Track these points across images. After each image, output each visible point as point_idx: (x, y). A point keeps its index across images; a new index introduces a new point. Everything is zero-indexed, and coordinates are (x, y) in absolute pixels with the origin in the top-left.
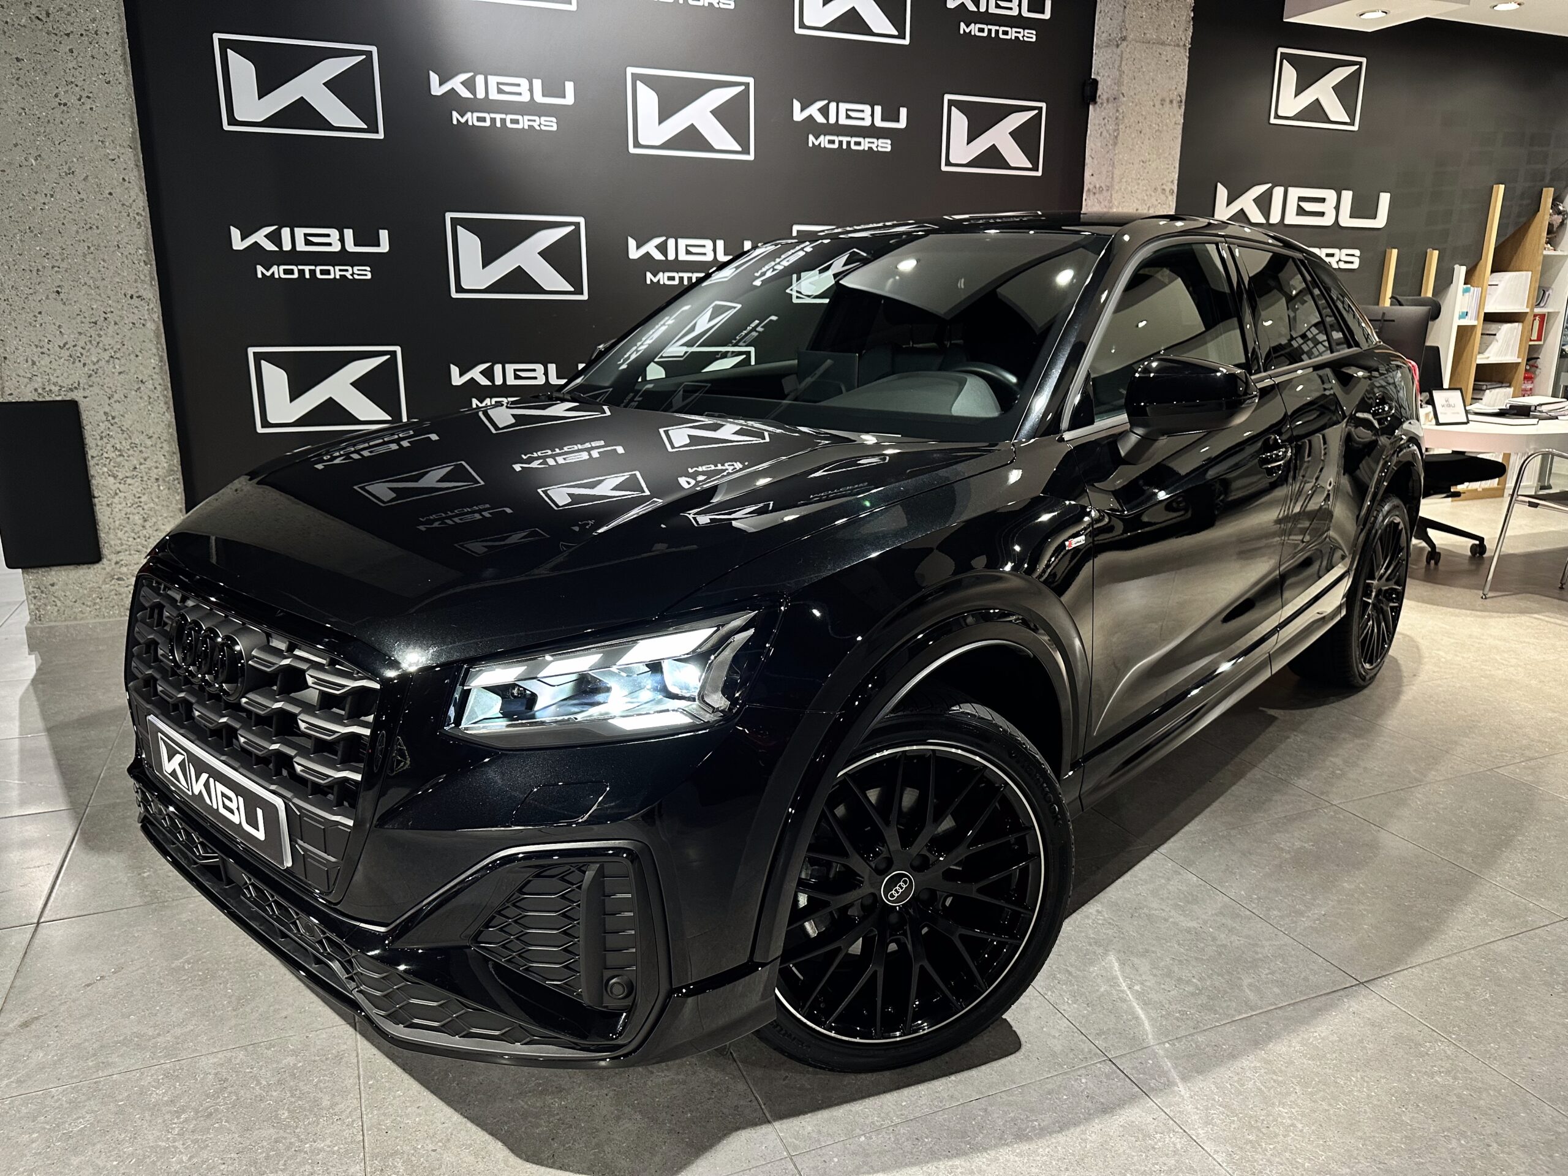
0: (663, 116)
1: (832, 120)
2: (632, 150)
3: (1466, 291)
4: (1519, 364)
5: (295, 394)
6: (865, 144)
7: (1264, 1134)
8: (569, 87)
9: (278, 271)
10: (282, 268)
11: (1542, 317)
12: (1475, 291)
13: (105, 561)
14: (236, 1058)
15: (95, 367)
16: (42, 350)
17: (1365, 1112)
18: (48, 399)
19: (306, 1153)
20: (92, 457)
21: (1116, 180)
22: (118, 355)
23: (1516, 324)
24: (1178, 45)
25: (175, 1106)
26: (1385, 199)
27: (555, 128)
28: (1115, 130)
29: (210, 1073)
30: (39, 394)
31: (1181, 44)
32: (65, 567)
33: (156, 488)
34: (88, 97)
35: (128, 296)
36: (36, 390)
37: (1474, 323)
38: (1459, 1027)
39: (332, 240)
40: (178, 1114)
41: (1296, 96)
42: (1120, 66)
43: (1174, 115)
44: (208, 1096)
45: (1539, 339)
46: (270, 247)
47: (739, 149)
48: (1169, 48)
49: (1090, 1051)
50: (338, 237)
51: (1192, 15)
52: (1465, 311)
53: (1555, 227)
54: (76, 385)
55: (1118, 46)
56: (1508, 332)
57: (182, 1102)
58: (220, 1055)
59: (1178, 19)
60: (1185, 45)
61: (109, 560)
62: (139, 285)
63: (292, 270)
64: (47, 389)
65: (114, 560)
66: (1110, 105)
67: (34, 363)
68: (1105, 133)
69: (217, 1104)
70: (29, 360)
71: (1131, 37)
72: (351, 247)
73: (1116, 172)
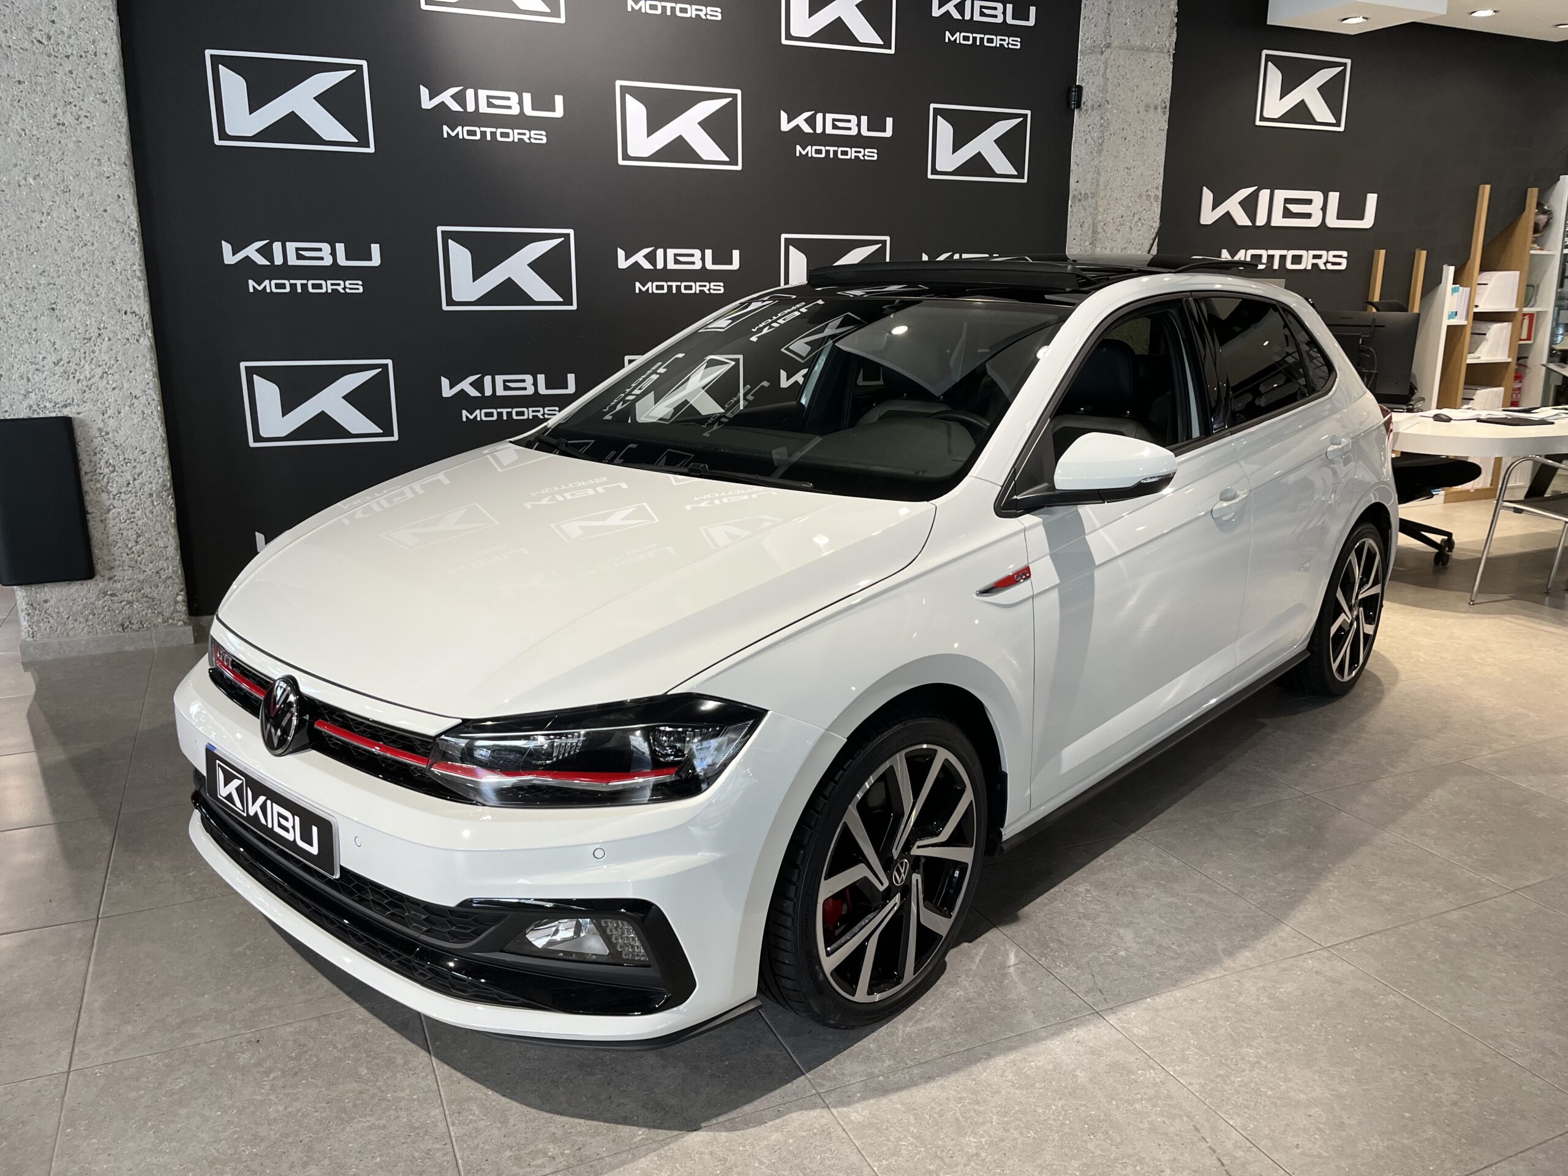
0: (652, 130)
1: (819, 130)
2: (621, 162)
3: (1454, 291)
4: (1508, 364)
5: (287, 408)
6: (852, 153)
7: (1233, 1070)
8: (559, 100)
9: (269, 285)
10: (274, 282)
11: (1531, 316)
12: (1464, 291)
13: (98, 577)
14: (310, 1027)
15: (90, 383)
16: (37, 367)
17: (1322, 1051)
18: (42, 415)
19: (389, 1101)
20: (86, 473)
21: (1101, 187)
22: (111, 371)
23: (1506, 324)
24: (1162, 51)
25: (263, 1067)
26: (1372, 199)
27: (544, 141)
28: (1099, 138)
29: (289, 1040)
30: (35, 411)
31: (1166, 50)
32: (59, 583)
33: (148, 503)
34: (86, 117)
35: (123, 313)
36: (31, 407)
37: (1464, 323)
38: (1410, 982)
39: (324, 254)
40: (267, 1073)
41: (1281, 98)
42: (1104, 74)
43: (1159, 121)
44: (291, 1058)
45: (1529, 338)
46: (261, 261)
47: (726, 159)
48: (1153, 55)
49: (1080, 1005)
50: (330, 252)
51: (1176, 20)
52: (1455, 310)
53: (1542, 225)
54: (69, 401)
55: (1102, 53)
56: (1499, 332)
57: (268, 1064)
58: (296, 1025)
59: (1161, 26)
60: (1169, 51)
61: (102, 576)
62: (133, 301)
63: (284, 284)
64: (42, 406)
65: (107, 577)
66: (1094, 113)
67: (29, 380)
68: (1090, 140)
69: (300, 1065)
70: (25, 377)
71: (1115, 44)
72: (342, 261)
73: (1102, 179)
